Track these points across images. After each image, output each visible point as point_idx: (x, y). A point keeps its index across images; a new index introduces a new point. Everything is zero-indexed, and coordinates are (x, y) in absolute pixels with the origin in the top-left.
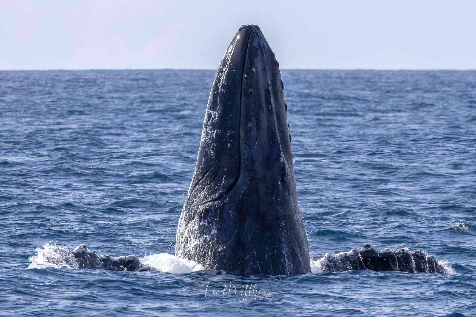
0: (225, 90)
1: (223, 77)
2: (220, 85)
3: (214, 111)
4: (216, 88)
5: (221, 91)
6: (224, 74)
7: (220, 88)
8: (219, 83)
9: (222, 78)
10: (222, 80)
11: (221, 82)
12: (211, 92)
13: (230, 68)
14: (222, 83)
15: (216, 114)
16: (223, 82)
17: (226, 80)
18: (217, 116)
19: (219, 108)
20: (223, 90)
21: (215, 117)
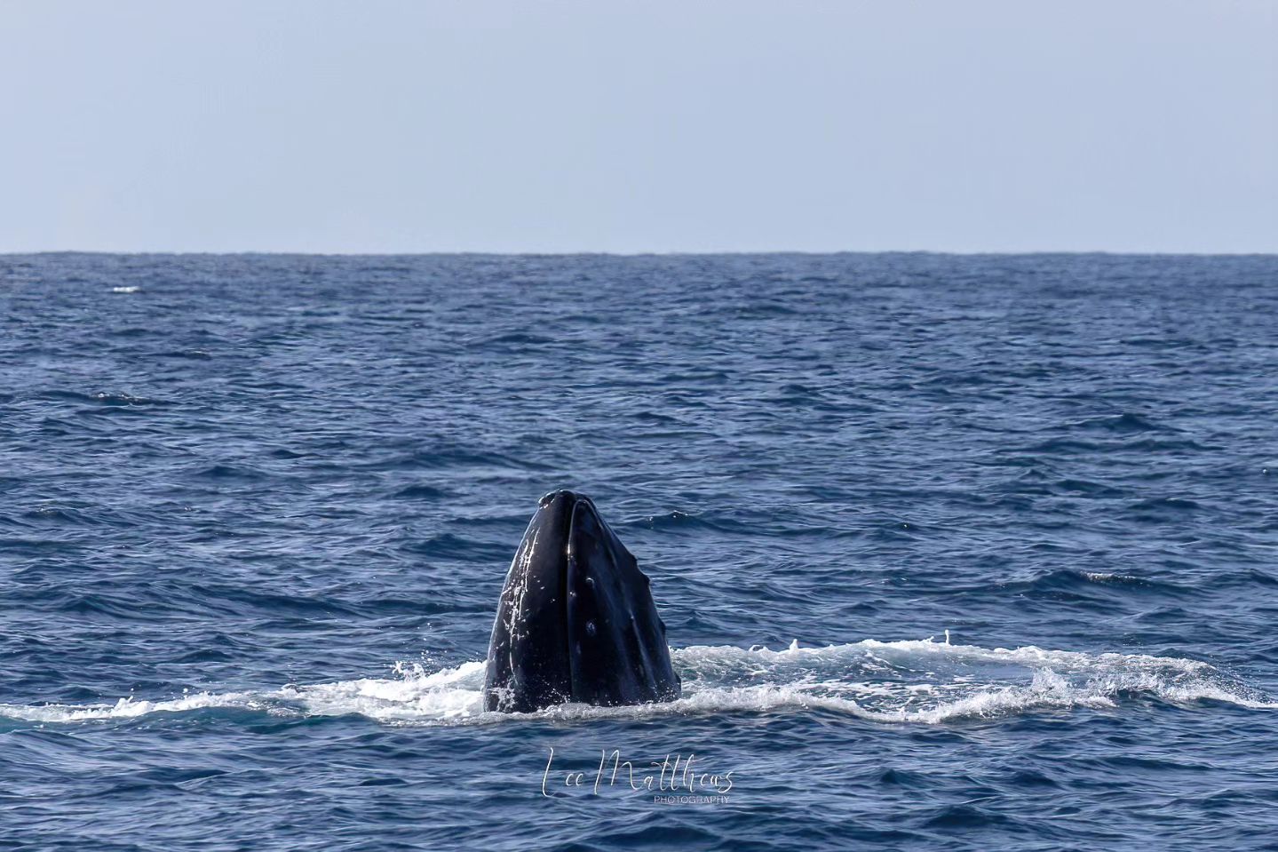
0: (525, 634)
1: (515, 607)
2: (511, 627)
3: (503, 686)
4: (503, 633)
5: (515, 638)
6: (519, 600)
7: (511, 632)
8: (509, 622)
9: (515, 610)
10: (514, 614)
11: (513, 618)
12: (490, 649)
13: (532, 584)
14: (516, 621)
15: (508, 693)
16: (517, 618)
17: (524, 614)
18: (513, 695)
19: (514, 678)
20: (521, 634)
21: (508, 701)
